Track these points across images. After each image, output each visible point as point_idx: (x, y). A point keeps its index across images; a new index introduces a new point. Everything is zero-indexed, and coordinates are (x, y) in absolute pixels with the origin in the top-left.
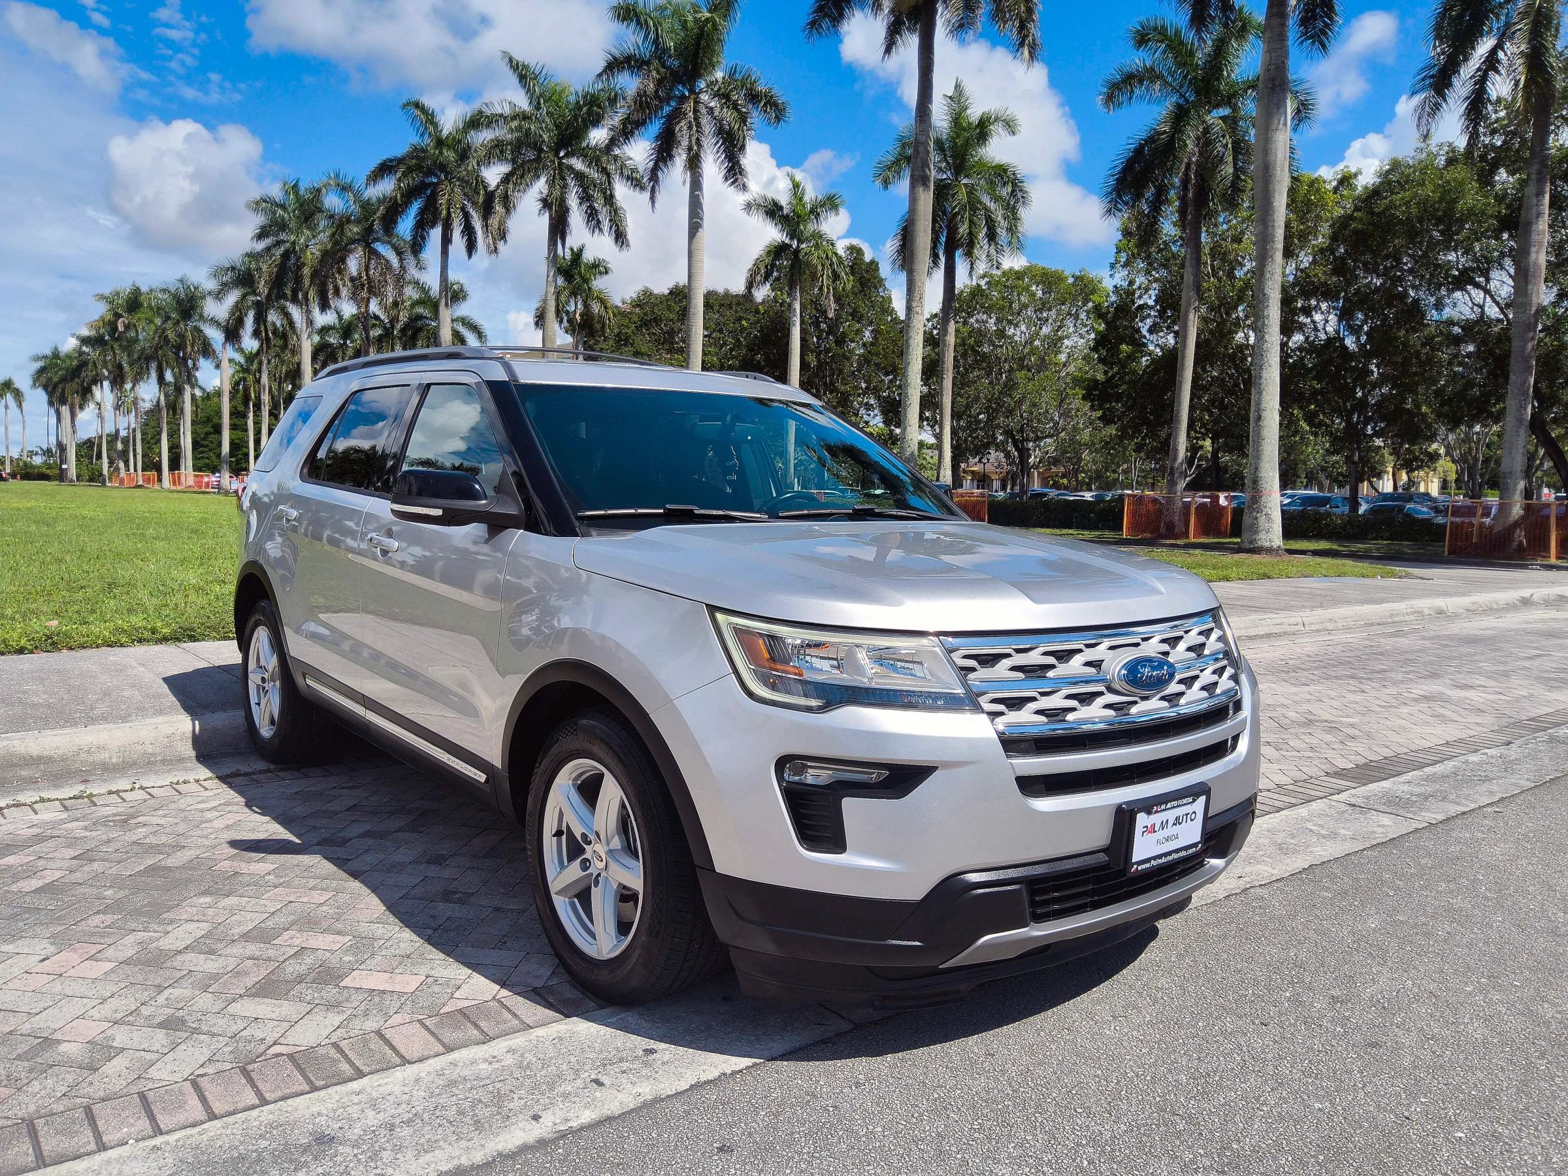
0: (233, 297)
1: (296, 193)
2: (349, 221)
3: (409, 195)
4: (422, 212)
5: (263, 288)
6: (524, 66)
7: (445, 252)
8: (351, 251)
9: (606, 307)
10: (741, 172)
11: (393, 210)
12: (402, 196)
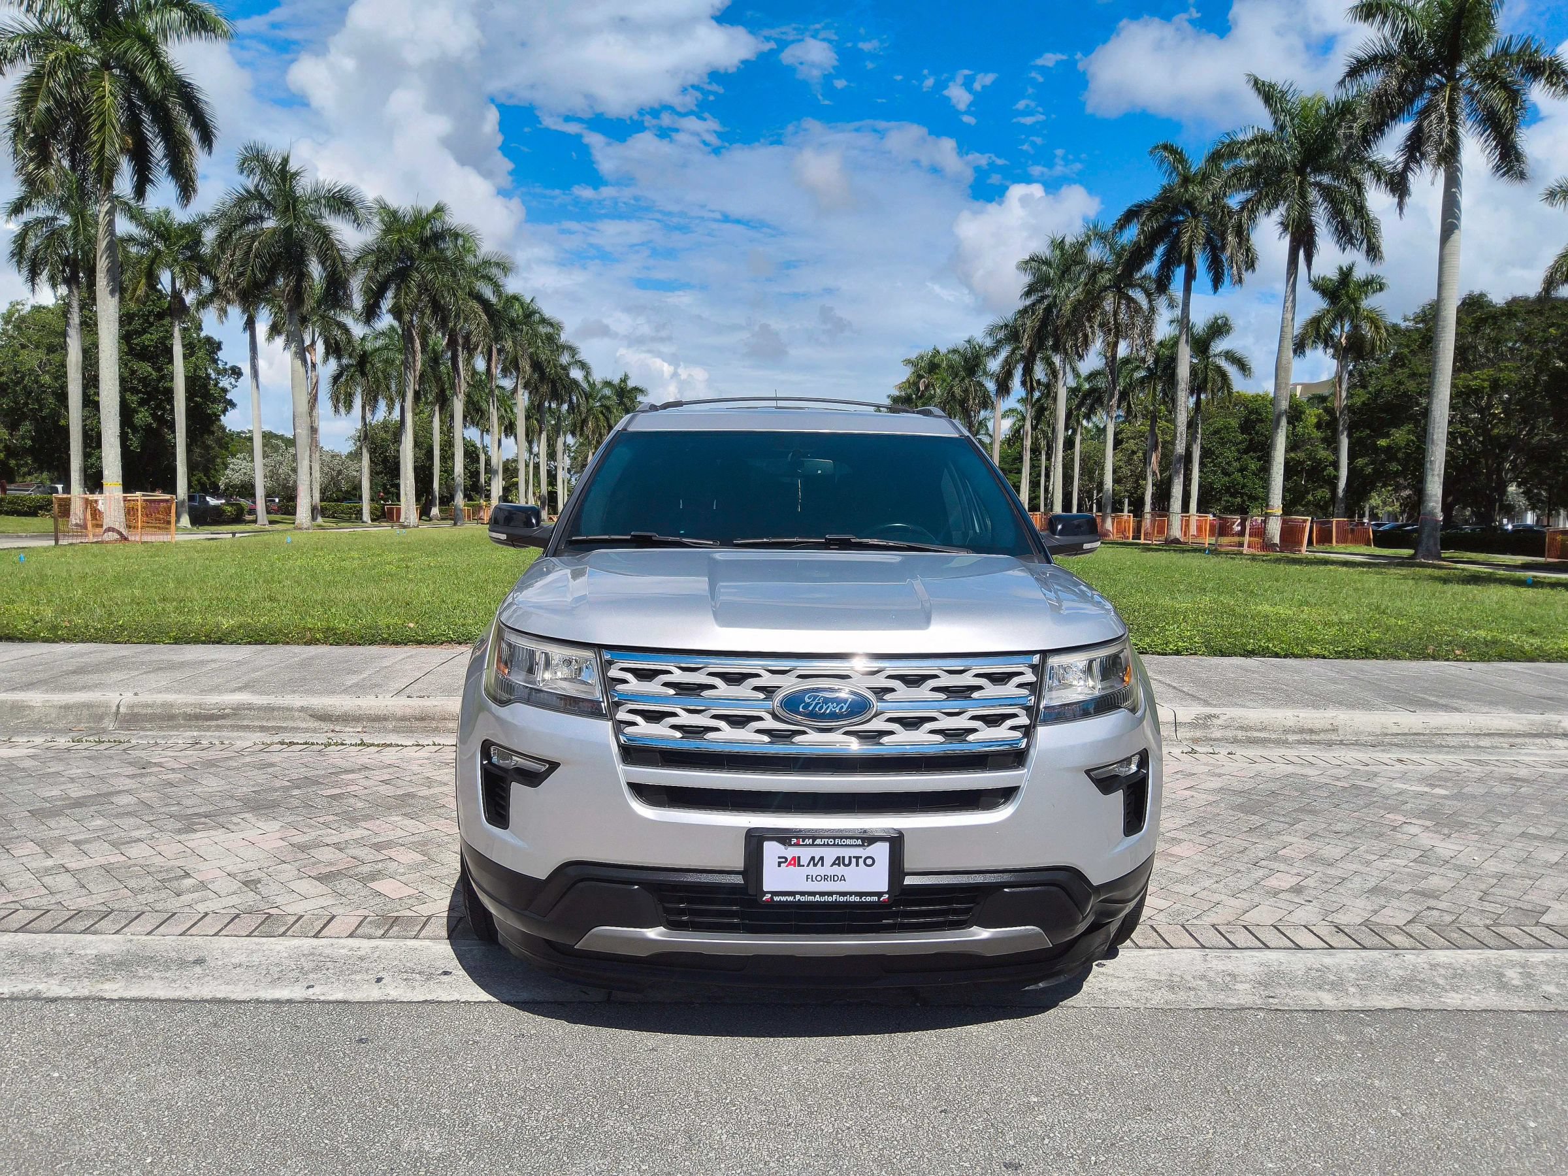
0: (1004, 354)
1: (1062, 249)
2: (1101, 269)
3: (1153, 239)
4: (1168, 253)
5: (1026, 343)
6: (1270, 86)
7: (1187, 290)
8: (1103, 299)
9: (1377, 328)
10: (1519, 157)
11: (1139, 255)
12: (1145, 239)
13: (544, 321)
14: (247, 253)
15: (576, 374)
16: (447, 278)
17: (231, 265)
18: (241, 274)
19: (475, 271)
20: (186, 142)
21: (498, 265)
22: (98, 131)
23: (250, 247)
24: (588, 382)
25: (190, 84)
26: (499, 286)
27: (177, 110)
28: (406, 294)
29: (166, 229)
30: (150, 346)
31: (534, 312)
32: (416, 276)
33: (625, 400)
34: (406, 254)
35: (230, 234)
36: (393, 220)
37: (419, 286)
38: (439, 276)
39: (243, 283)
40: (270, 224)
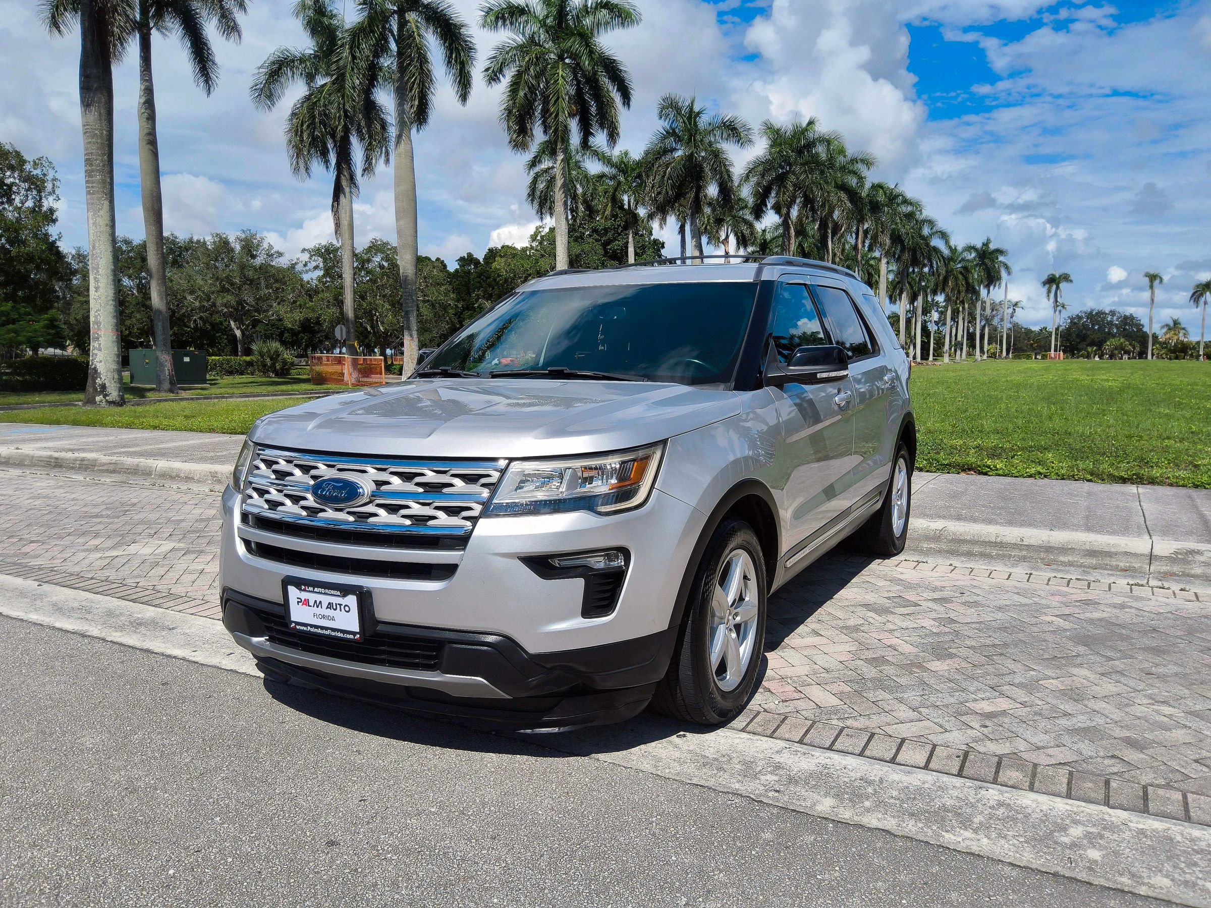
13: (906, 202)
14: (663, 177)
15: (936, 242)
16: (816, 175)
17: (653, 187)
18: (659, 193)
19: (843, 168)
20: (611, 103)
21: (863, 161)
22: (554, 104)
23: (665, 172)
24: (950, 247)
25: (614, 60)
26: (862, 178)
27: (605, 81)
28: (784, 193)
29: (625, 165)
30: (618, 249)
31: (897, 196)
32: (792, 178)
33: (986, 261)
34: (785, 161)
35: (653, 164)
36: (776, 136)
37: (795, 185)
38: (810, 176)
39: (661, 198)
40: (679, 153)
